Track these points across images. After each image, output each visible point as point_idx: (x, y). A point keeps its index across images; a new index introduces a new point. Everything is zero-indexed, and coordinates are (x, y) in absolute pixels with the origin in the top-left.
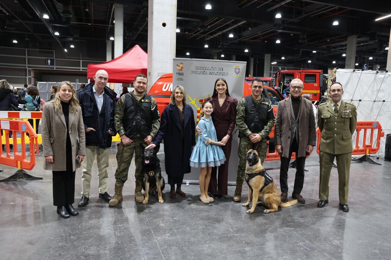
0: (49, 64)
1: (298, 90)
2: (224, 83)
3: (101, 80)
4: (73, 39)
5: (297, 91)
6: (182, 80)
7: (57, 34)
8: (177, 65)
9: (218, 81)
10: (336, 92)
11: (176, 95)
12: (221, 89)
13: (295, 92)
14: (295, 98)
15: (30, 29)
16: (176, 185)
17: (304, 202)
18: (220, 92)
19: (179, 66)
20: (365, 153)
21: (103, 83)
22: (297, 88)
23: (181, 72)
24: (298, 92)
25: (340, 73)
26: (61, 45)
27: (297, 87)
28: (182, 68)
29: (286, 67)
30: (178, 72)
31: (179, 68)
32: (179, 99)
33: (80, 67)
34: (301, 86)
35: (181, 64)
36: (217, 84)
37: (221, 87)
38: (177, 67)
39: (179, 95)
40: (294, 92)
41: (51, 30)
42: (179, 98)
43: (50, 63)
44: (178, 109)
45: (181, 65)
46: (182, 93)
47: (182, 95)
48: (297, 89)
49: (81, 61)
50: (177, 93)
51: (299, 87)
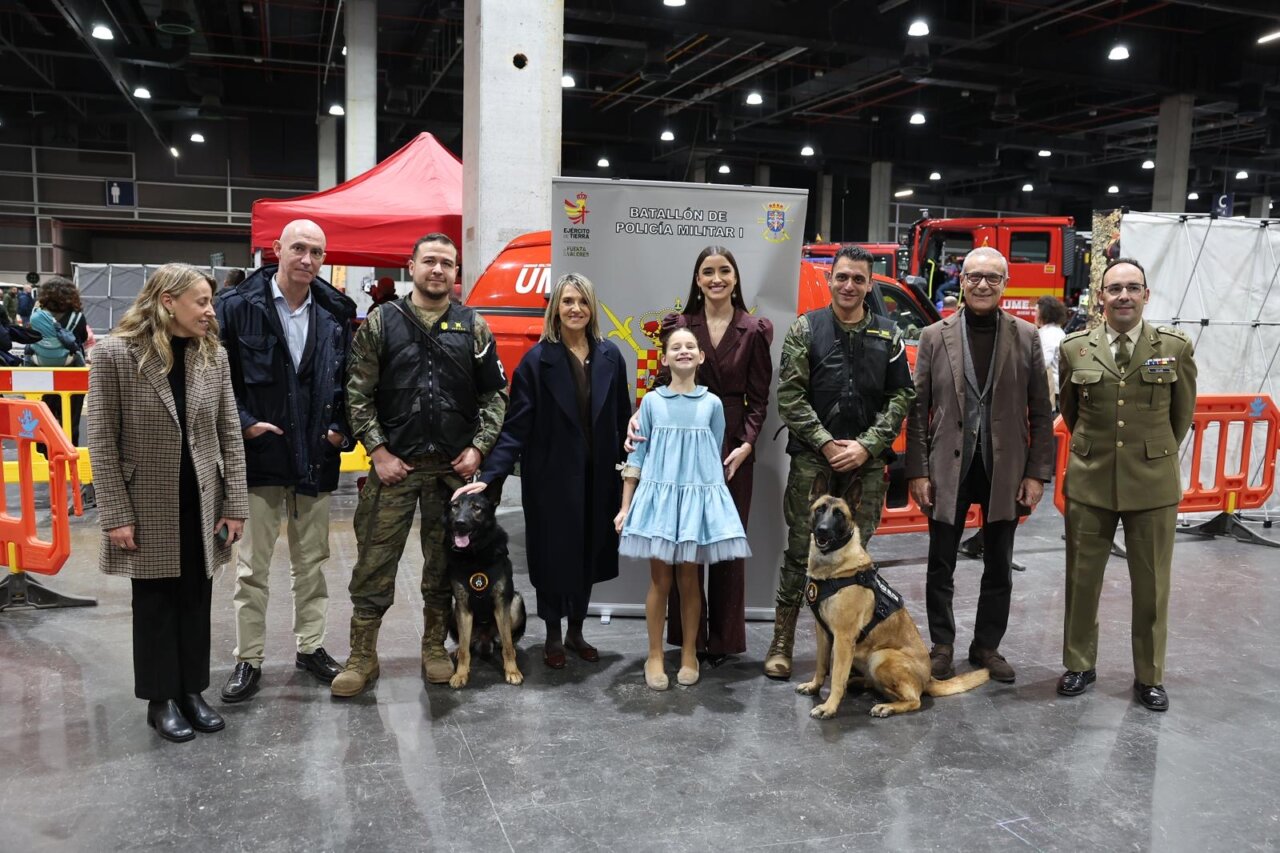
0: (116, 200)
1: (990, 285)
2: (728, 264)
3: (299, 257)
4: (200, 112)
5: (983, 290)
6: (583, 253)
7: (142, 93)
8: (567, 203)
9: (708, 258)
10: (1124, 294)
11: (564, 308)
12: (717, 285)
13: (977, 291)
14: (977, 313)
15: (44, 77)
16: (564, 623)
17: (1009, 679)
18: (714, 296)
19: (573, 206)
20: (1225, 507)
21: (306, 265)
22: (984, 280)
23: (579, 226)
24: (989, 292)
25: (1134, 226)
26: (156, 134)
27: (985, 277)
28: (584, 212)
29: (946, 209)
30: (570, 225)
31: (574, 212)
32: (574, 322)
33: (226, 210)
34: (999, 274)
35: (578, 197)
36: (704, 266)
37: (717, 278)
38: (567, 208)
39: (576, 307)
40: (974, 294)
41: (119, 81)
42: (576, 319)
43: (120, 197)
44: (570, 358)
45: (581, 203)
46: (584, 301)
47: (585, 308)
48: (983, 283)
49: (229, 189)
50: (569, 301)
51: (991, 277)
